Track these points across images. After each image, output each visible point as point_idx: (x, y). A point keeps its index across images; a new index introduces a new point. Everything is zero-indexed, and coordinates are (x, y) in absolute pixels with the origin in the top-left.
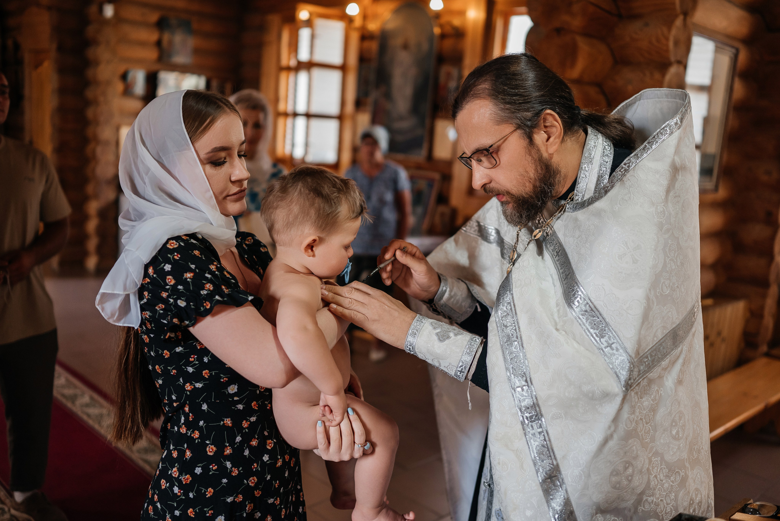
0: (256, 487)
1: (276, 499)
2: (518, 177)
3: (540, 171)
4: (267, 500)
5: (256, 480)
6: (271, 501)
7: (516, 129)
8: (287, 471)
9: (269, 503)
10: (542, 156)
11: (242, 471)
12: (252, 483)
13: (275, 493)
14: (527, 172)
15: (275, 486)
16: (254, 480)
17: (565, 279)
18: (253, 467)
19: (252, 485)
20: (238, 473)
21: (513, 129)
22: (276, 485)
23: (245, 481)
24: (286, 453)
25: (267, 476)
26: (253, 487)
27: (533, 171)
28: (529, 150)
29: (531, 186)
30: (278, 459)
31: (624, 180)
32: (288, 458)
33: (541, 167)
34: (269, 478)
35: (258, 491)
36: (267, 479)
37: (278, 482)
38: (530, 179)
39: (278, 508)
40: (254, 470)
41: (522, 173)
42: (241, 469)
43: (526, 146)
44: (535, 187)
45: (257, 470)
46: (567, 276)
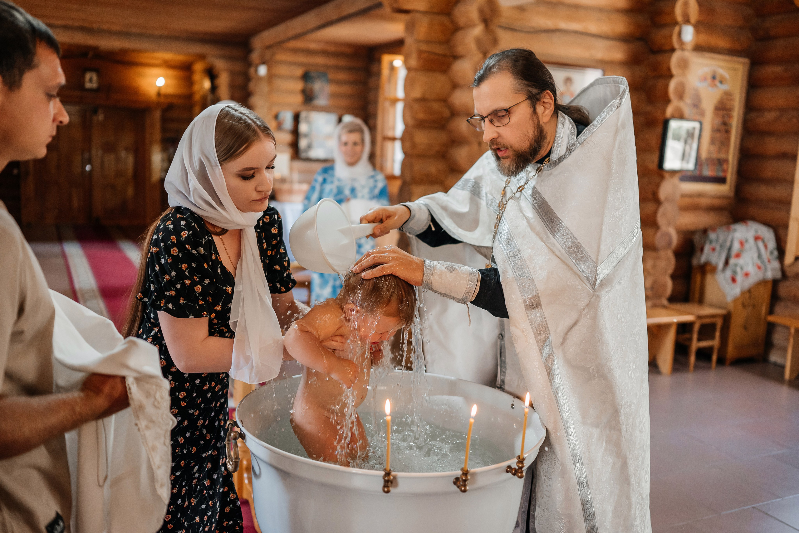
0: (183, 400)
1: (196, 411)
2: (522, 135)
3: (536, 133)
4: (189, 410)
5: (185, 394)
6: (191, 411)
7: (526, 99)
8: (210, 393)
9: (190, 412)
10: (539, 122)
11: (177, 386)
12: (182, 396)
13: (197, 407)
14: (528, 132)
15: (197, 402)
16: (183, 394)
17: (545, 215)
18: (186, 385)
19: (181, 397)
20: (174, 386)
21: (524, 98)
22: (199, 401)
23: (177, 393)
24: (214, 381)
25: (194, 394)
26: (181, 399)
27: (532, 133)
28: (532, 116)
29: (529, 144)
30: (206, 384)
31: (584, 144)
32: (213, 384)
33: (538, 131)
34: (195, 395)
35: (184, 402)
36: (193, 396)
37: (200, 399)
38: (529, 138)
39: (195, 417)
40: (186, 387)
41: (525, 133)
42: (177, 384)
43: (531, 113)
44: (531, 145)
45: (188, 388)
46: (546, 214)
